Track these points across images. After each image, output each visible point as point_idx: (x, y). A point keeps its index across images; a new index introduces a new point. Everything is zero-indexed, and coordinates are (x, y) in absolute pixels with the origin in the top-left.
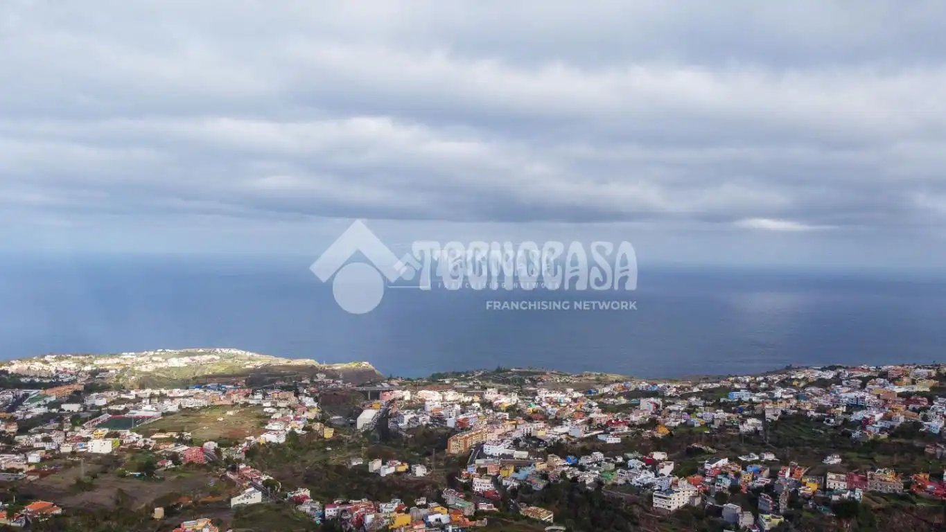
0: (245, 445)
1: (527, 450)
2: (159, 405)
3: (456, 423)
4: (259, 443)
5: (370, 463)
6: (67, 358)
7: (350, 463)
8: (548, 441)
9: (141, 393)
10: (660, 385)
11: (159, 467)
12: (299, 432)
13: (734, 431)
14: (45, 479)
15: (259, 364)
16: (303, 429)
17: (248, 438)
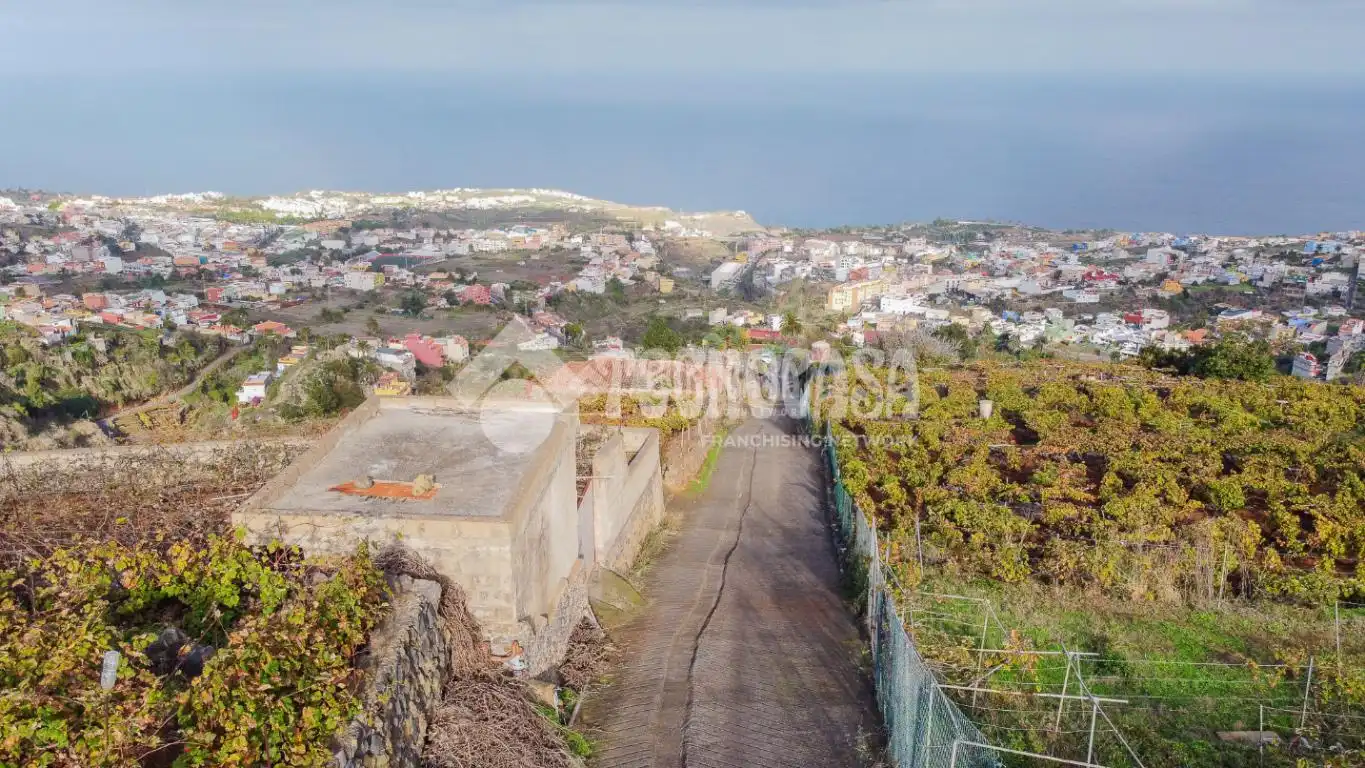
0: (547, 290)
1: (948, 308)
2: (443, 246)
3: (848, 275)
4: (566, 290)
5: (710, 314)
6: (337, 196)
7: (685, 314)
8: (982, 296)
9: (424, 232)
10: (1193, 238)
11: (429, 305)
12: (624, 281)
13: (1297, 292)
14: (286, 309)
15: (588, 208)
16: (631, 279)
17: (553, 284)
